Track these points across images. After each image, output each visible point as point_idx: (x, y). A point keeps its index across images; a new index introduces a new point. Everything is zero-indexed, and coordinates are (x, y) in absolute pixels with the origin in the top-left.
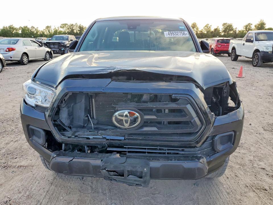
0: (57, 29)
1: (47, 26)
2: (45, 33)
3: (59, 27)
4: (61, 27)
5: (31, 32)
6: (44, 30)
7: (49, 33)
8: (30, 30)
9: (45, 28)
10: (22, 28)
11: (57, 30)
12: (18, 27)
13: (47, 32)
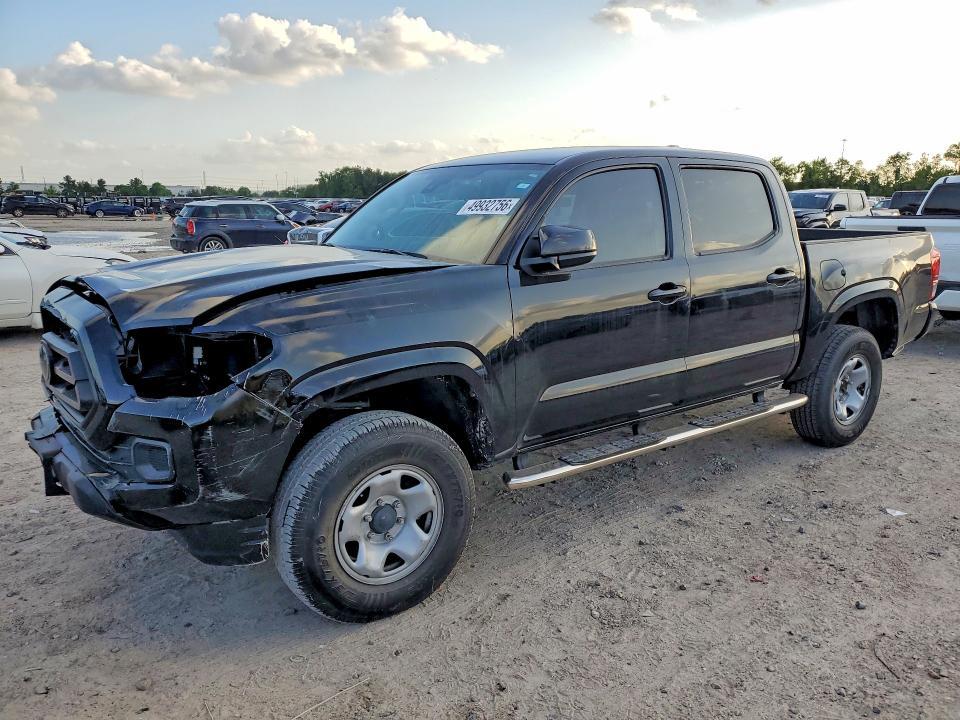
0: (930, 161)
1: (894, 154)
2: (882, 181)
3: (942, 157)
4: (948, 155)
5: (832, 177)
6: (880, 168)
7: (897, 178)
8: (831, 172)
9: (884, 163)
10: (807, 167)
11: (929, 168)
12: (796, 165)
13: (890, 174)
